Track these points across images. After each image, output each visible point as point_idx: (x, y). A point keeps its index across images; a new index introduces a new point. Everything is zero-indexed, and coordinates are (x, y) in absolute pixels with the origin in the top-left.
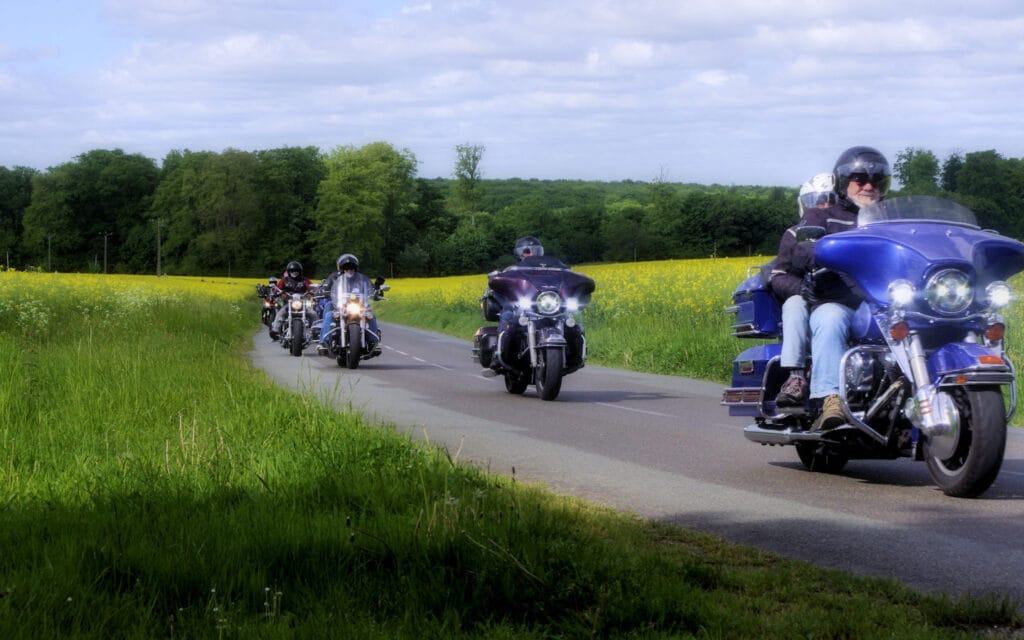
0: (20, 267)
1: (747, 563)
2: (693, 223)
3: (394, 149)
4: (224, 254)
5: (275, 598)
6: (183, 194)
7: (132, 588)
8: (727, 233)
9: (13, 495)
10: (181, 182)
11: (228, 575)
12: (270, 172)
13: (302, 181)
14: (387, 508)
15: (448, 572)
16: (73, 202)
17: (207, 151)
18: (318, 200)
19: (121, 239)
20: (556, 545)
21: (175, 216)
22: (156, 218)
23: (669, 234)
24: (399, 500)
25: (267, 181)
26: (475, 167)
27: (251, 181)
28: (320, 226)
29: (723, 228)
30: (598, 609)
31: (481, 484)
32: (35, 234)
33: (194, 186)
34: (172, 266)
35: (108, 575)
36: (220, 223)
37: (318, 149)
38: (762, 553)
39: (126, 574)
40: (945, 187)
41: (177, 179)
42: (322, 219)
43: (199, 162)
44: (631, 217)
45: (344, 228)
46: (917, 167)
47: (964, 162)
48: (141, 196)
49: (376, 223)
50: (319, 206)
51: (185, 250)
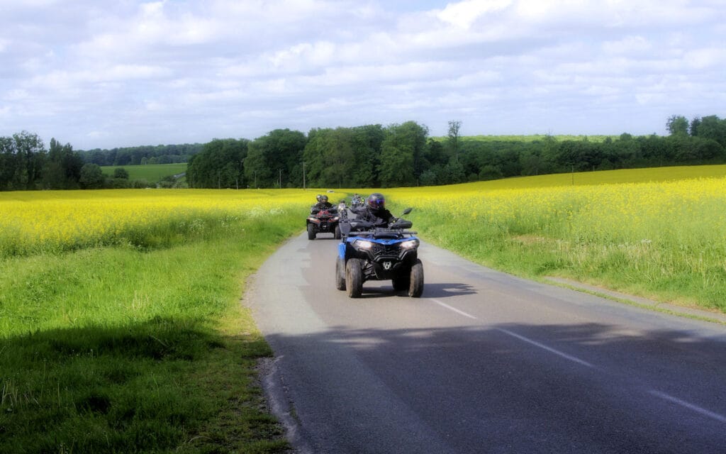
2: (564, 155)
3: (418, 124)
4: (338, 178)
6: (317, 149)
8: (583, 160)
10: (316, 144)
12: (357, 137)
13: (374, 141)
16: (267, 154)
17: (328, 128)
18: (381, 150)
19: (289, 172)
21: (315, 160)
22: (305, 161)
23: (554, 162)
25: (357, 142)
26: (457, 131)
27: (350, 142)
28: (382, 163)
29: (581, 158)
32: (249, 171)
33: (323, 145)
36: (335, 162)
37: (381, 126)
40: (693, 134)
41: (315, 142)
42: (383, 159)
43: (325, 134)
44: (534, 154)
45: (393, 164)
46: (678, 125)
47: (701, 121)
48: (298, 151)
49: (410, 161)
50: (382, 153)
51: (319, 175)
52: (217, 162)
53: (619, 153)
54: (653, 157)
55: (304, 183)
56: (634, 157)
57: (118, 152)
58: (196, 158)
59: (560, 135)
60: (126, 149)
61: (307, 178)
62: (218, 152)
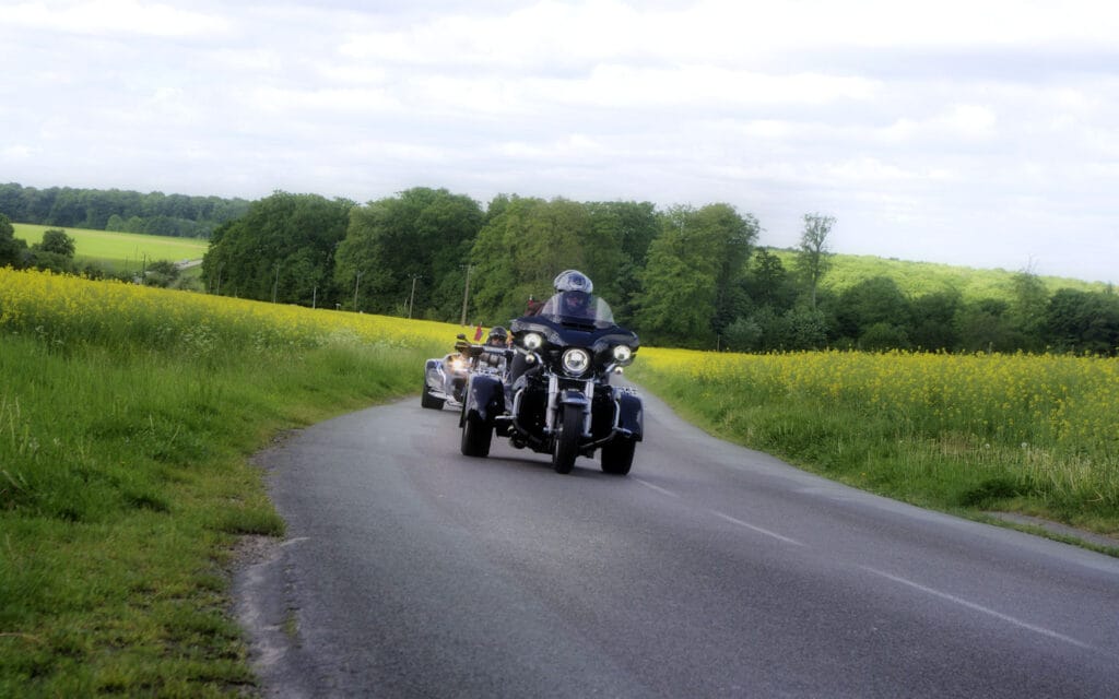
2: (1058, 320)
3: (737, 212)
6: (504, 242)
8: (1098, 336)
10: (503, 229)
12: (598, 225)
13: (634, 238)
16: (389, 239)
17: (536, 197)
18: (647, 261)
19: (434, 284)
21: (495, 264)
22: (473, 265)
23: (1031, 333)
25: (596, 235)
26: (822, 239)
27: (579, 233)
28: (645, 289)
29: (1094, 331)
32: (345, 273)
33: (518, 235)
34: (485, 317)
36: (540, 275)
37: (653, 206)
41: (501, 225)
42: (648, 281)
43: (526, 208)
44: (987, 309)
45: (671, 294)
48: (461, 240)
49: (708, 291)
50: (647, 266)
51: (501, 301)
52: (277, 243)
55: (464, 315)
57: (58, 197)
58: (232, 228)
59: (1051, 277)
60: (77, 191)
61: (471, 303)
62: (281, 221)
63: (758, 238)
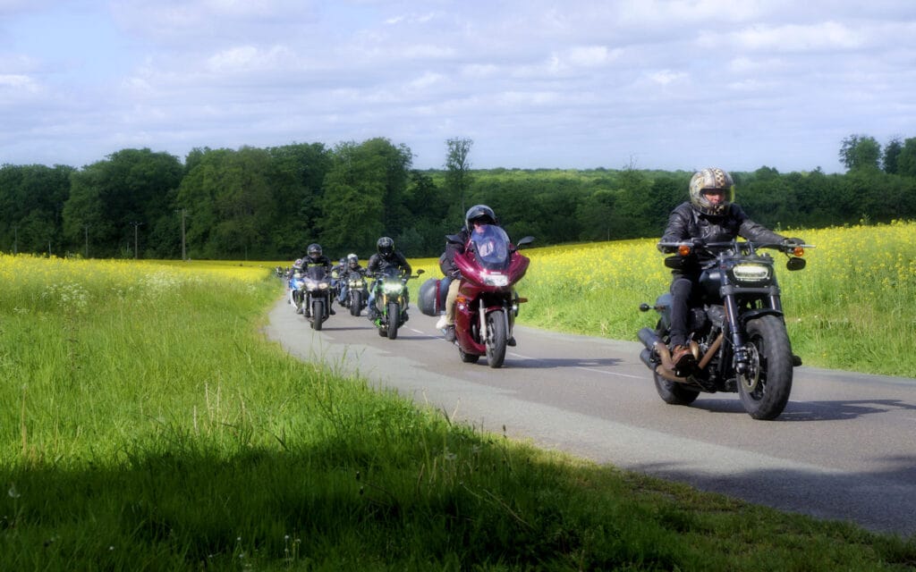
0: (61, 254)
1: (716, 509)
3: (391, 144)
4: (242, 241)
5: (294, 545)
6: (204, 187)
7: (167, 538)
9: (60, 456)
10: (202, 177)
11: (252, 525)
12: (281, 166)
13: (310, 173)
14: (392, 464)
15: (448, 520)
16: (107, 196)
17: (225, 148)
18: (324, 191)
19: (150, 228)
20: (544, 494)
21: (198, 207)
22: (180, 209)
23: (639, 216)
24: (402, 456)
25: (279, 175)
26: (463, 158)
27: (265, 175)
28: (326, 215)
30: (583, 551)
31: (477, 441)
32: (72, 227)
33: (214, 180)
34: (196, 252)
35: (145, 527)
36: (238, 212)
37: (324, 145)
38: (729, 499)
39: (161, 525)
40: (887, 170)
41: (199, 174)
42: (327, 207)
43: (218, 158)
44: (604, 201)
45: (348, 216)
46: (861, 152)
47: (903, 146)
48: (166, 190)
49: (376, 211)
50: (325, 196)
51: (208, 236)
52: (12, 208)
53: (757, 202)
54: (818, 210)
55: (184, 251)
56: (782, 209)
59: (649, 171)
62: (12, 189)
63: (411, 163)
